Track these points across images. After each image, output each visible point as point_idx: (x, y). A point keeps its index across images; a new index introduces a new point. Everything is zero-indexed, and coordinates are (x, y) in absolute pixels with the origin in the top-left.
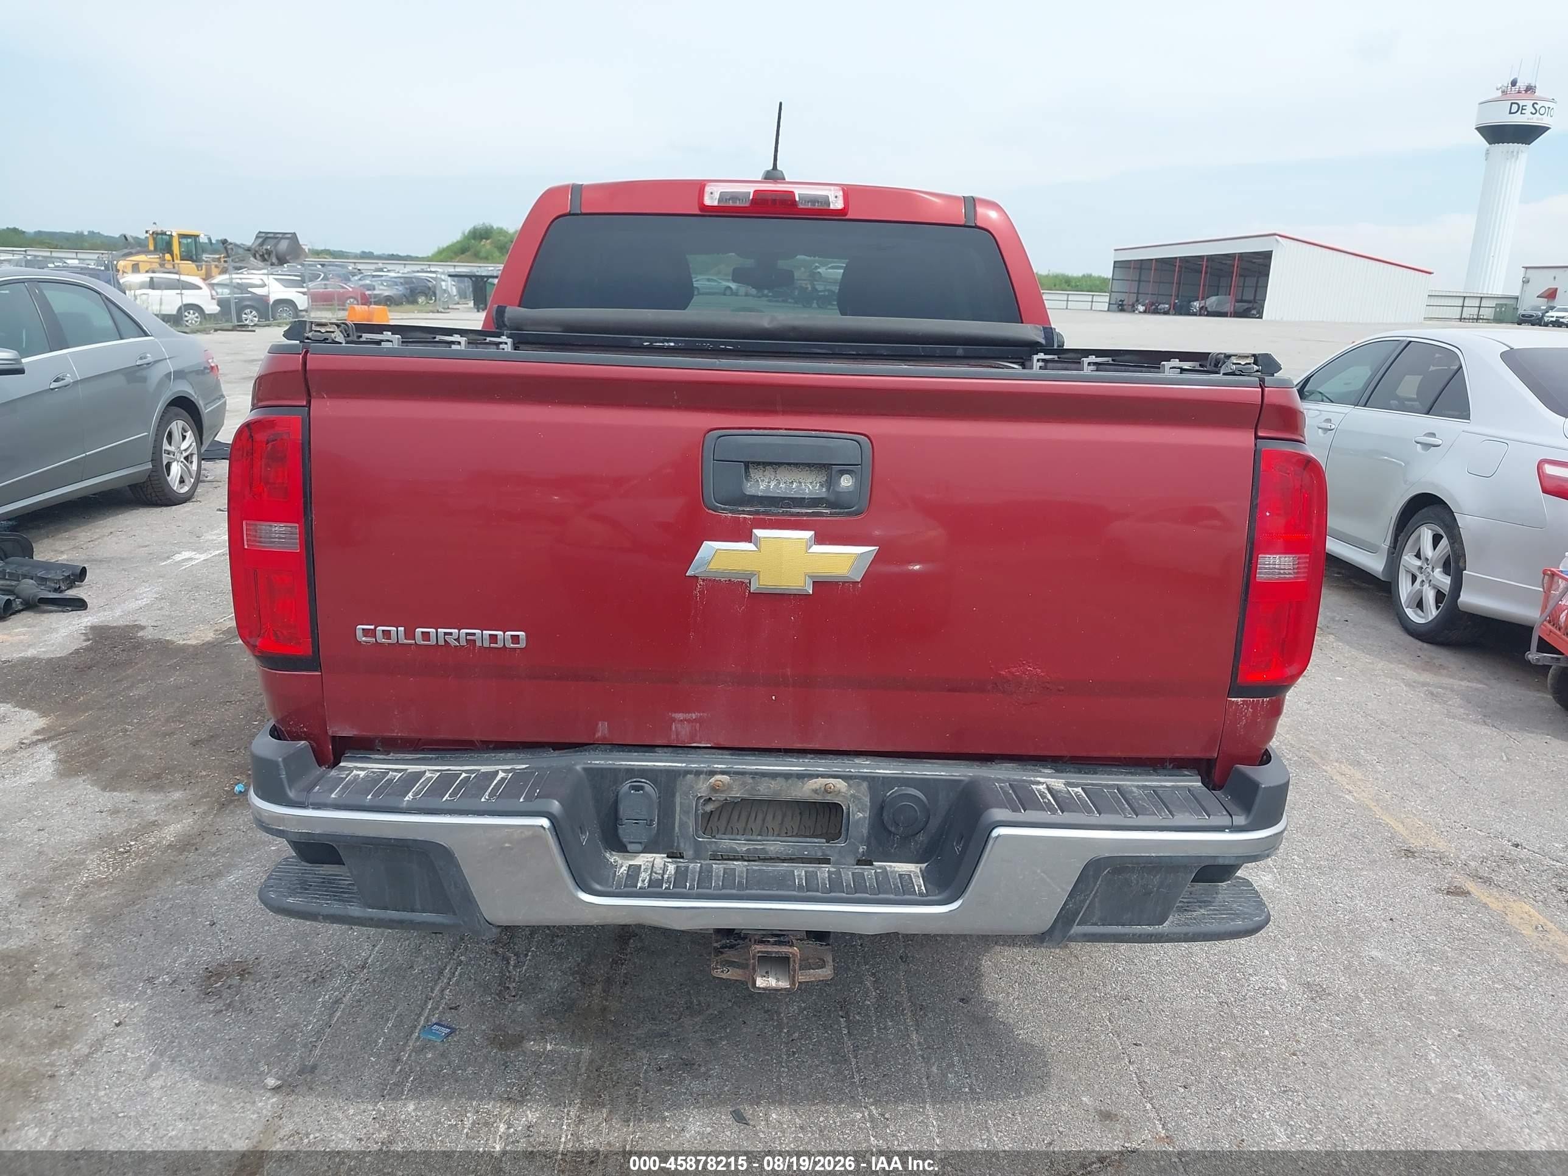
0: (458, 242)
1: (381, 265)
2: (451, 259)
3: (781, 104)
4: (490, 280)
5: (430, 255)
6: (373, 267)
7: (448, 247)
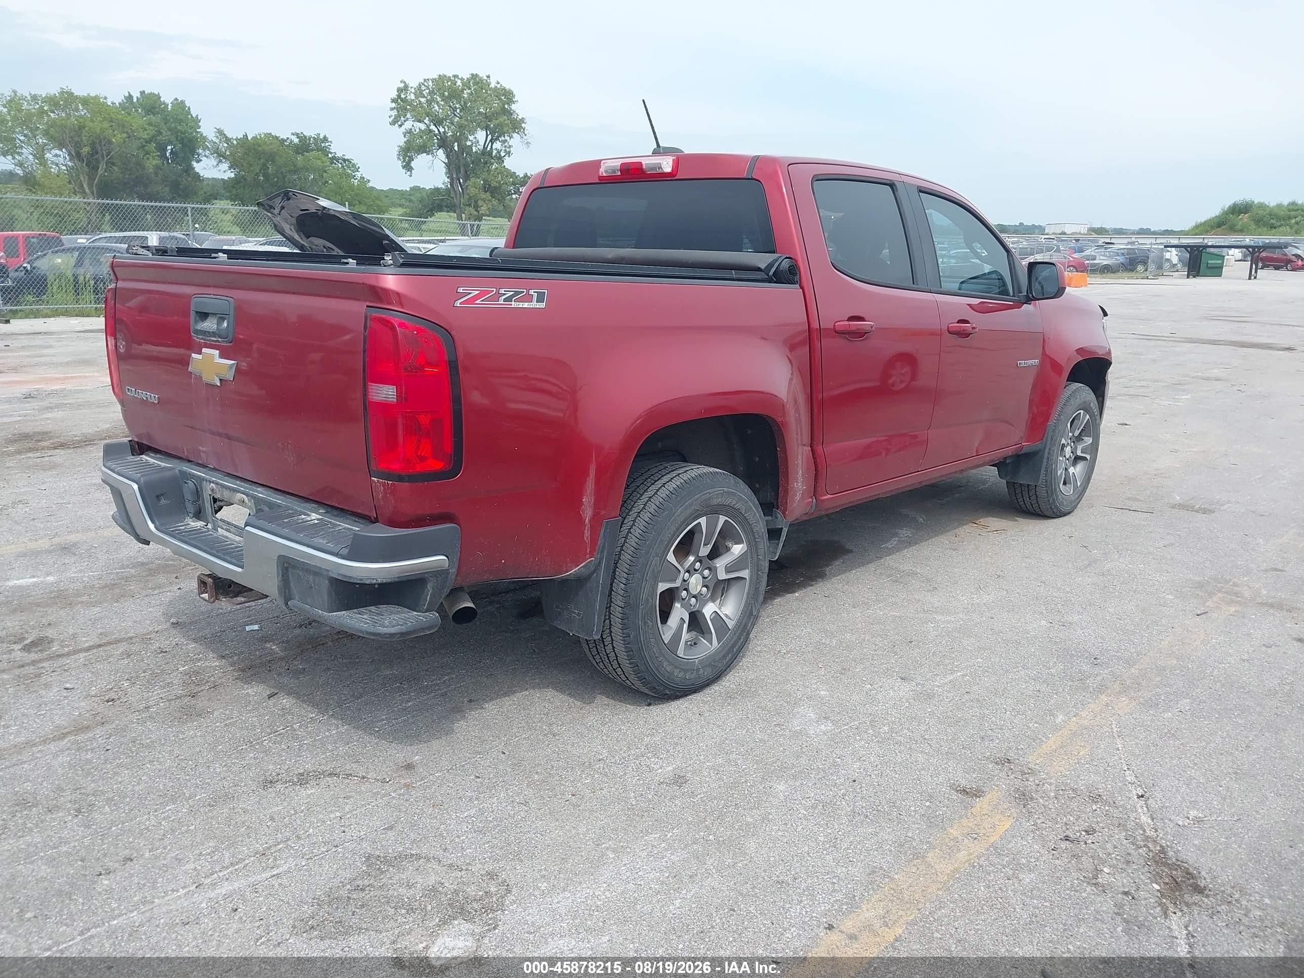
0: (1216, 217)
1: (1133, 239)
2: (1207, 232)
3: (643, 101)
4: (1208, 250)
5: (1187, 229)
6: (1126, 241)
7: (1205, 222)
